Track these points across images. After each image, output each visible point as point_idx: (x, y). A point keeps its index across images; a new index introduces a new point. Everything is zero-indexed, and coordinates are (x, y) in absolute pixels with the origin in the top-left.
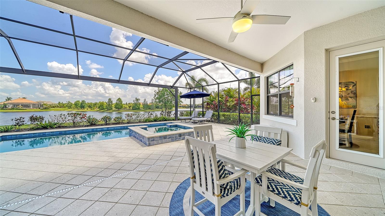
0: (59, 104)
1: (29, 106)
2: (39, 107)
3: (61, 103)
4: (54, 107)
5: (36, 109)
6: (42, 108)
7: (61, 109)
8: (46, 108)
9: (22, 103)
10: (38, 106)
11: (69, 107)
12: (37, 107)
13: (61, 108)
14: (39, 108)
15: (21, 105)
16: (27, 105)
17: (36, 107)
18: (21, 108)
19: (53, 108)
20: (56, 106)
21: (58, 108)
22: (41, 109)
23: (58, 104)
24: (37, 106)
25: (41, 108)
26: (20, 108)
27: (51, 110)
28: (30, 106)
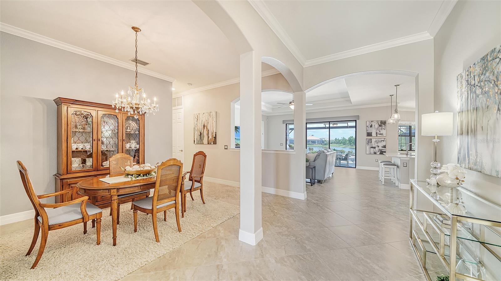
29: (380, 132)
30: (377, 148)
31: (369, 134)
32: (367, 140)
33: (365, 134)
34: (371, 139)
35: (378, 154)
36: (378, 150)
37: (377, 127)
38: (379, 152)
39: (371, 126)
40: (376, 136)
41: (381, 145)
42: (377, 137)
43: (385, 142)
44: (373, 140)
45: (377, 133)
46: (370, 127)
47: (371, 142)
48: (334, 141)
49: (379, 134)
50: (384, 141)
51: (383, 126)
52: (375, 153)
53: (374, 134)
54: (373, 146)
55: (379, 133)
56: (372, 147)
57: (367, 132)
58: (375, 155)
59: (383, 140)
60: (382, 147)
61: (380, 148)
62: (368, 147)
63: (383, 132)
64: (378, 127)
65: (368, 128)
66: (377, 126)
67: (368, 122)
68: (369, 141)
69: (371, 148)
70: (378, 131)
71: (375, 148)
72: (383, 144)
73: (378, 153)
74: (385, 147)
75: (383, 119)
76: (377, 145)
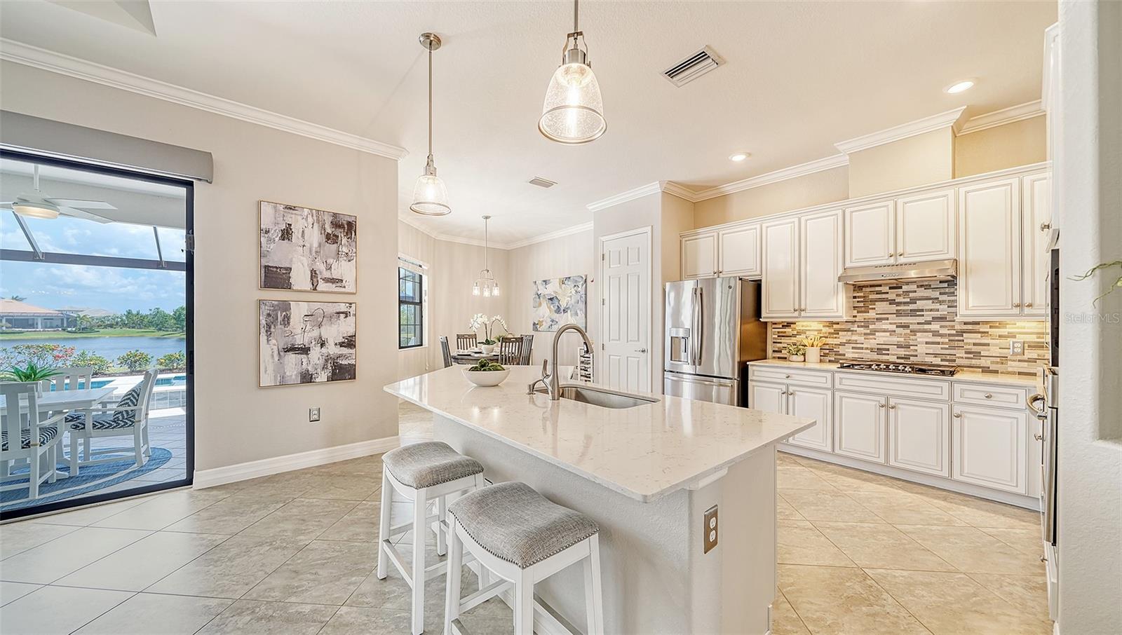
0: (127, 316)
1: (33, 324)
2: (65, 325)
3: (134, 312)
4: (111, 326)
5: (54, 331)
6: (74, 329)
7: (133, 333)
8: (84, 330)
9: (10, 314)
10: (62, 323)
11: (158, 325)
12: (57, 326)
13: (133, 327)
14: (64, 330)
15: (7, 320)
16: (28, 319)
17: (54, 325)
18: (6, 328)
19: (109, 330)
20: (117, 323)
21: (124, 329)
22: (68, 331)
23: (124, 318)
24: (59, 323)
25: (69, 329)
26: (4, 328)
27: (102, 334)
28: (37, 324)
29: (329, 268)
30: (316, 354)
31: (275, 278)
32: (265, 310)
33: (253, 275)
34: (285, 306)
35: (322, 383)
36: (322, 362)
37: (315, 245)
38: (328, 372)
39: (286, 234)
40: (309, 286)
41: (335, 332)
42: (314, 297)
43: (351, 319)
44: (298, 312)
45: (314, 274)
46: (283, 238)
47: (286, 321)
48: (122, 320)
49: (327, 280)
50: (346, 314)
51: (344, 240)
52: (307, 378)
53: (300, 279)
54: (299, 341)
55: (327, 275)
56: (292, 349)
57: (264, 262)
58: (307, 389)
59: (343, 308)
60: (341, 345)
61: (332, 349)
62: (268, 349)
63: (343, 269)
64: (320, 245)
65: (270, 240)
66: (315, 237)
67: (267, 210)
68: (277, 317)
69: (287, 350)
70: (320, 267)
71: (305, 350)
72: (344, 328)
73: (323, 376)
74: (350, 343)
75: (346, 210)
76: (315, 333)
